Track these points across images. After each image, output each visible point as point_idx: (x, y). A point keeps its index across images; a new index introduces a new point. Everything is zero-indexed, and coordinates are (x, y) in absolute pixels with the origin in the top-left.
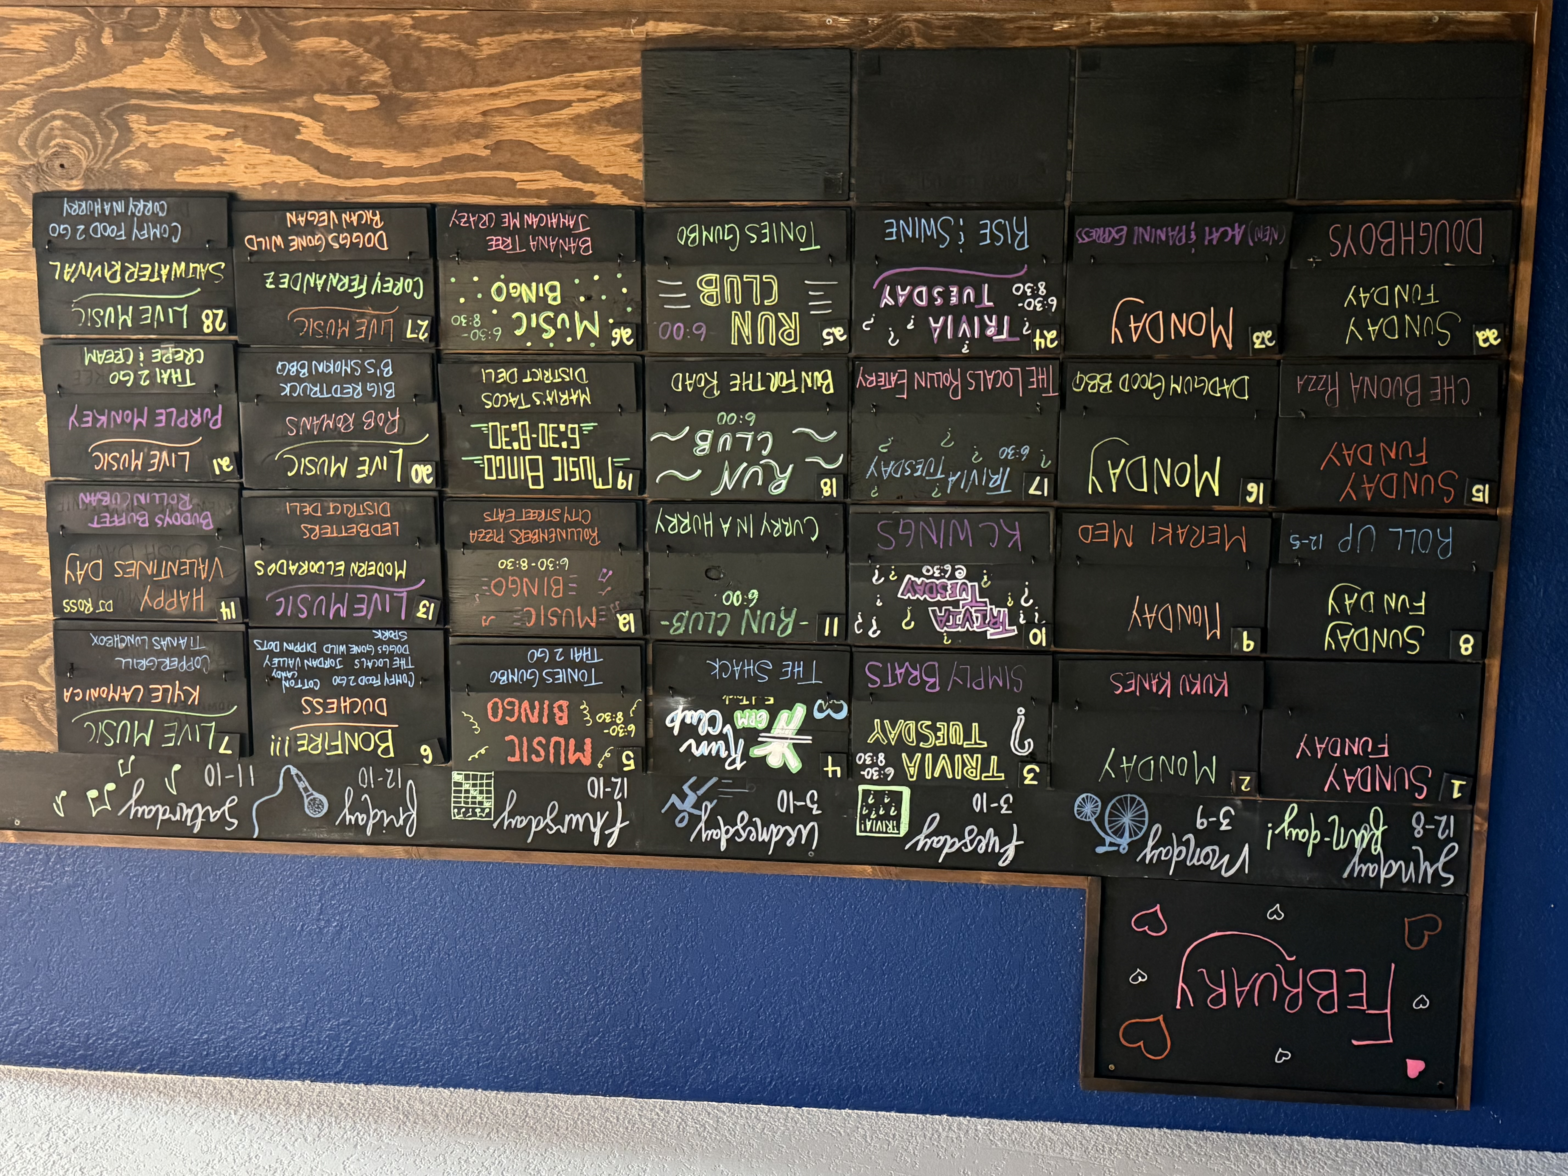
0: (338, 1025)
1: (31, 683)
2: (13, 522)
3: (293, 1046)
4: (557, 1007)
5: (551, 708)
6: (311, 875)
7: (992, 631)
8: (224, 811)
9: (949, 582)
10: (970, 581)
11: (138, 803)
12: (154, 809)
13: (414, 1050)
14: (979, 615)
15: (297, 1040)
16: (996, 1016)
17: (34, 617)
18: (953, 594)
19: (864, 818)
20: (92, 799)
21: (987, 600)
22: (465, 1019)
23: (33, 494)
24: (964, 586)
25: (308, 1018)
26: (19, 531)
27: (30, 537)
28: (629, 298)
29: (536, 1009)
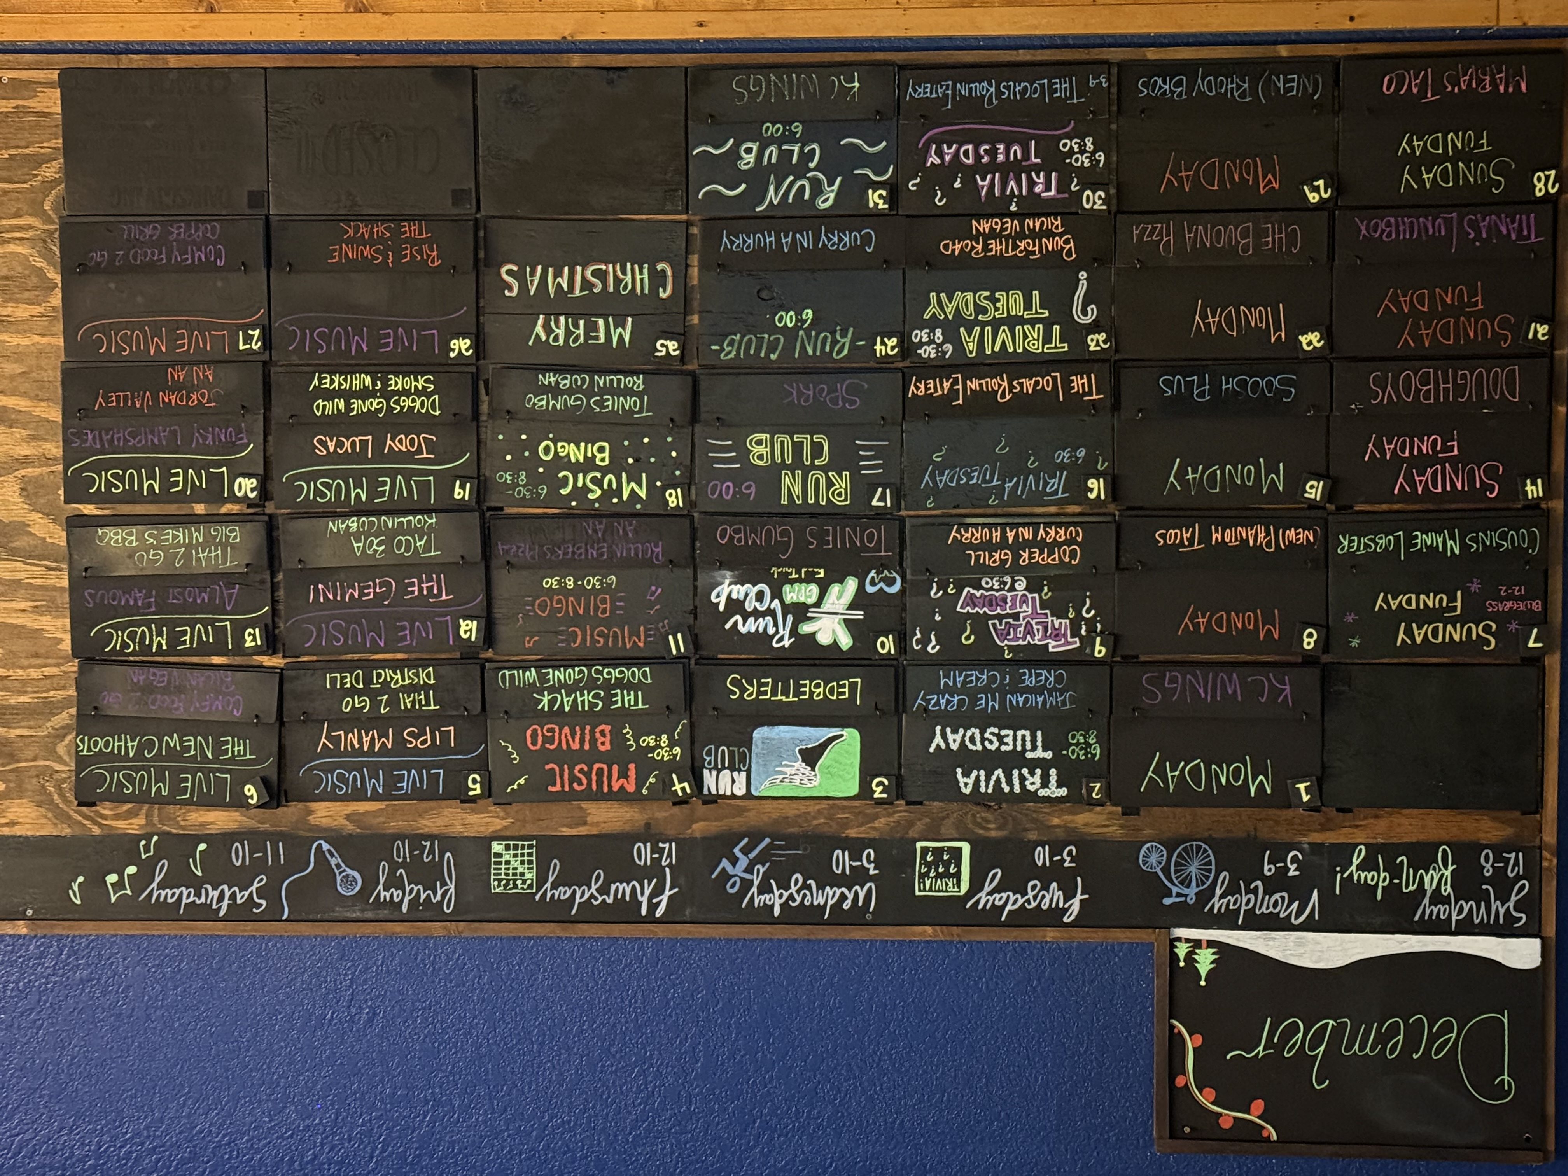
0: (370, 1120)
1: (47, 763)
2: (33, 595)
3: (322, 1145)
4: (603, 1092)
5: (592, 732)
6: (343, 956)
7: (1054, 643)
8: (251, 893)
9: (1009, 595)
10: (1030, 593)
11: (161, 886)
12: (178, 892)
13: (452, 1144)
14: (1040, 627)
15: (327, 1137)
16: (1065, 1083)
17: (52, 693)
18: (1013, 606)
19: (923, 876)
20: (112, 884)
21: (1047, 611)
22: (505, 1110)
23: (54, 565)
24: (1024, 599)
25: (338, 1114)
26: (39, 603)
27: (50, 609)
28: (678, 462)
29: (580, 1094)
